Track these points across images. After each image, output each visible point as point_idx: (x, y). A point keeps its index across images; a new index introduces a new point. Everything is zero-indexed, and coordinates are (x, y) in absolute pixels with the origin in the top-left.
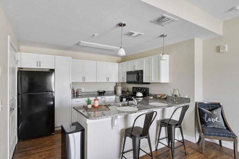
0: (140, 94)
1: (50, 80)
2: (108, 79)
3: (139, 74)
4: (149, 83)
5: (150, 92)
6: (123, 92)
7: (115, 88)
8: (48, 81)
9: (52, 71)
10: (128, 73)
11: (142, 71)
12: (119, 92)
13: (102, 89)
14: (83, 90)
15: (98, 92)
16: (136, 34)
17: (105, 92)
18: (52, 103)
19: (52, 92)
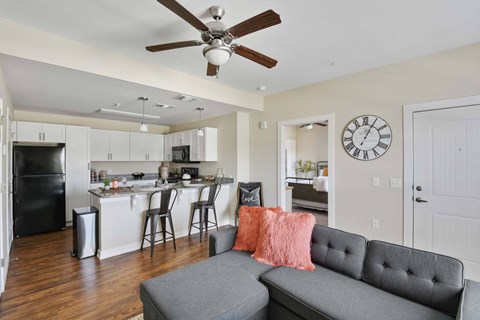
0: (187, 176)
1: (59, 158)
2: (147, 156)
3: (185, 150)
4: (199, 162)
5: (201, 173)
6: (170, 174)
7: (160, 169)
8: (55, 160)
9: (62, 146)
10: (174, 149)
11: (188, 147)
12: (165, 175)
13: (138, 171)
14: (110, 172)
15: (133, 175)
16: (166, 106)
17: (143, 175)
18: (62, 191)
19: (61, 174)
